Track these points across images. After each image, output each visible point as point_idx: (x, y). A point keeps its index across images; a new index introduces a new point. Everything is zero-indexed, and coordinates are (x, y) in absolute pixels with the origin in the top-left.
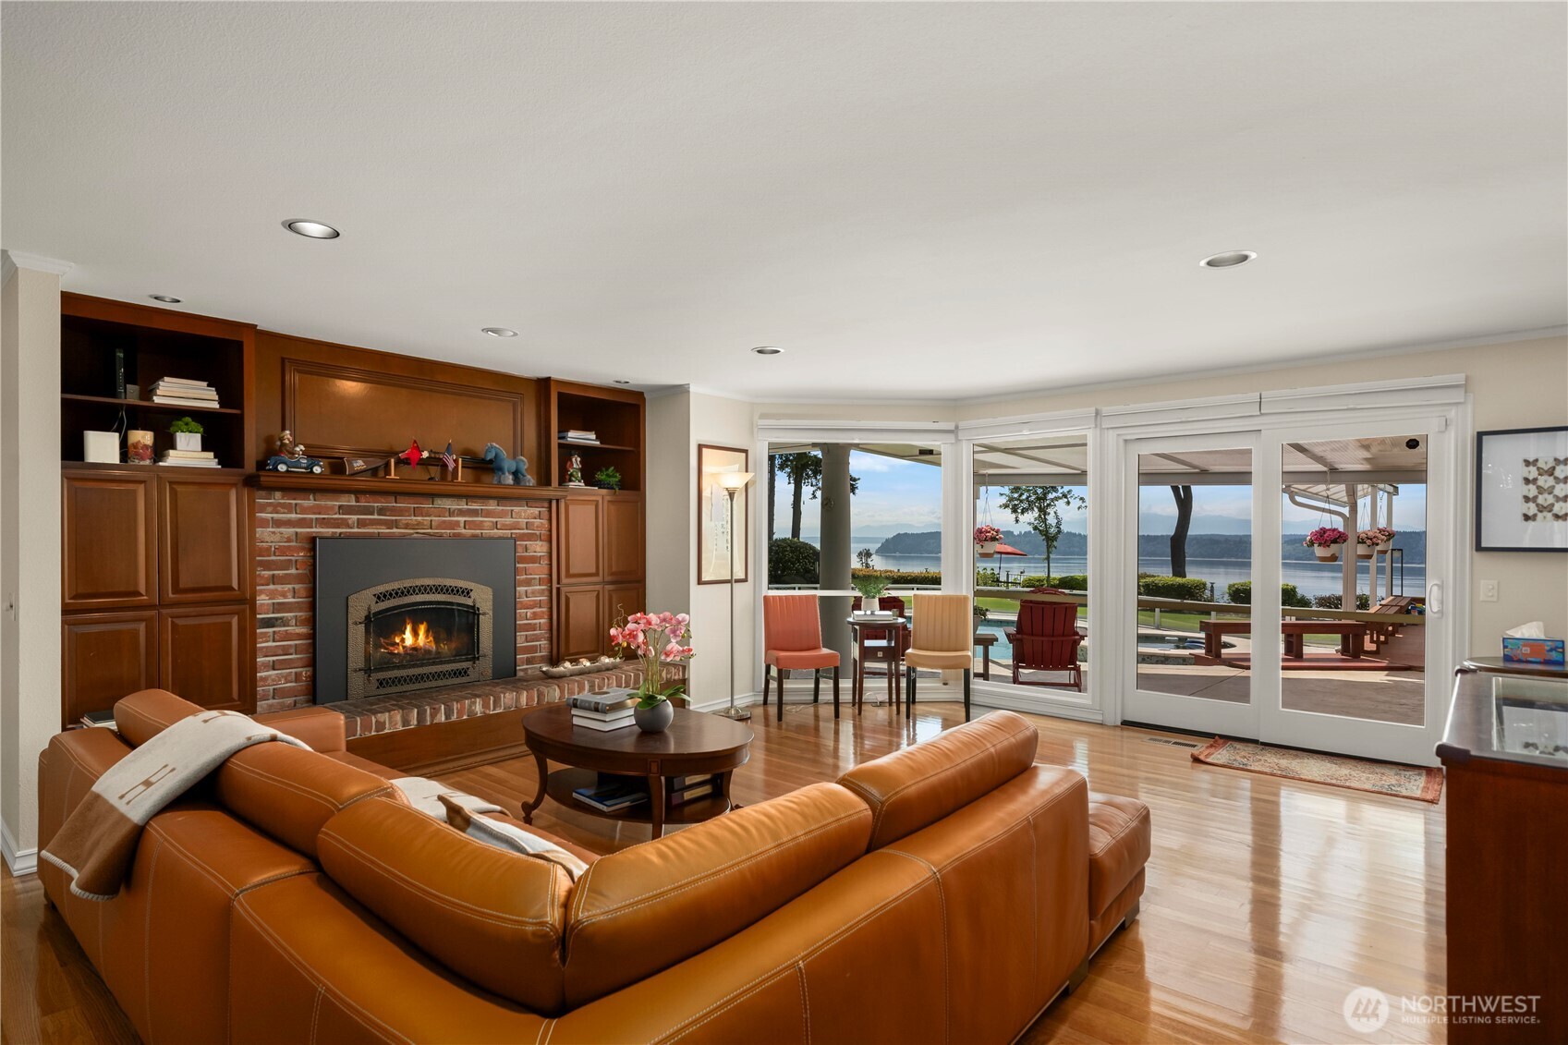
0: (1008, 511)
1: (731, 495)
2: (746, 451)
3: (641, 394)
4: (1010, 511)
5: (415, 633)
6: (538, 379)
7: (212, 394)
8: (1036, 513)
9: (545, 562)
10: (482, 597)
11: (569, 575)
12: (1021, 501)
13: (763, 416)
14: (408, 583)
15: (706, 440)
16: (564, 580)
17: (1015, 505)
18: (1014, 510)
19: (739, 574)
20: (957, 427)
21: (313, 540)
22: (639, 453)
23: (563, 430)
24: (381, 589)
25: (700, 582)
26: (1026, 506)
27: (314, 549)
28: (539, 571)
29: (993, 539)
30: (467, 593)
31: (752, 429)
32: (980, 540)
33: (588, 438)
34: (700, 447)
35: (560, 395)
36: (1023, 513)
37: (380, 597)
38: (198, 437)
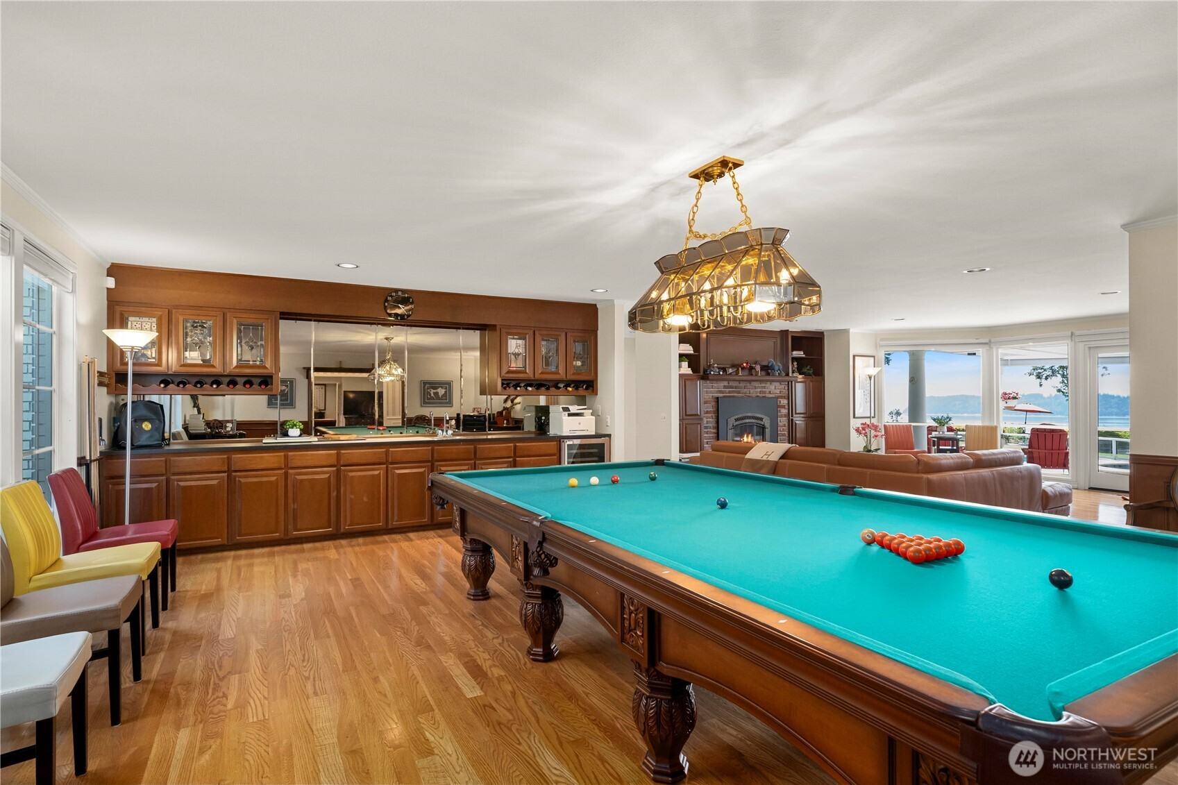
0: (1033, 377)
1: (870, 378)
2: (874, 357)
3: (823, 333)
4: (1035, 377)
5: (747, 437)
6: (782, 331)
7: (691, 348)
8: (1059, 378)
9: (787, 407)
10: (767, 422)
11: (796, 414)
12: (1045, 370)
13: (882, 340)
14: (744, 415)
15: (857, 352)
16: (794, 415)
17: (1040, 373)
18: (1039, 376)
19: (873, 415)
20: (990, 341)
21: (718, 398)
22: (821, 359)
23: (792, 351)
24: (736, 417)
25: (854, 417)
26: (1050, 373)
27: (718, 402)
28: (784, 411)
29: (1014, 398)
30: (761, 419)
31: (877, 346)
32: (1006, 399)
33: (799, 354)
34: (854, 356)
35: (792, 336)
36: (1046, 378)
37: (736, 420)
38: (687, 363)
